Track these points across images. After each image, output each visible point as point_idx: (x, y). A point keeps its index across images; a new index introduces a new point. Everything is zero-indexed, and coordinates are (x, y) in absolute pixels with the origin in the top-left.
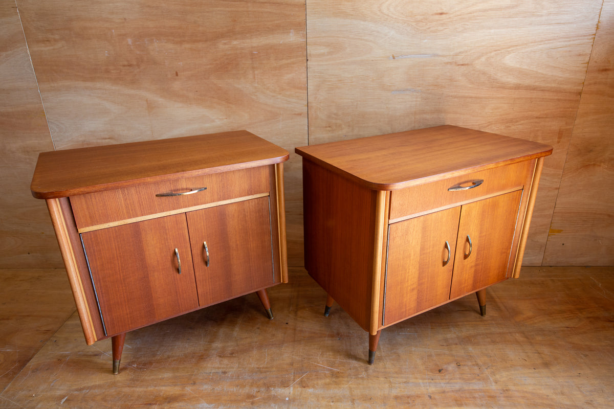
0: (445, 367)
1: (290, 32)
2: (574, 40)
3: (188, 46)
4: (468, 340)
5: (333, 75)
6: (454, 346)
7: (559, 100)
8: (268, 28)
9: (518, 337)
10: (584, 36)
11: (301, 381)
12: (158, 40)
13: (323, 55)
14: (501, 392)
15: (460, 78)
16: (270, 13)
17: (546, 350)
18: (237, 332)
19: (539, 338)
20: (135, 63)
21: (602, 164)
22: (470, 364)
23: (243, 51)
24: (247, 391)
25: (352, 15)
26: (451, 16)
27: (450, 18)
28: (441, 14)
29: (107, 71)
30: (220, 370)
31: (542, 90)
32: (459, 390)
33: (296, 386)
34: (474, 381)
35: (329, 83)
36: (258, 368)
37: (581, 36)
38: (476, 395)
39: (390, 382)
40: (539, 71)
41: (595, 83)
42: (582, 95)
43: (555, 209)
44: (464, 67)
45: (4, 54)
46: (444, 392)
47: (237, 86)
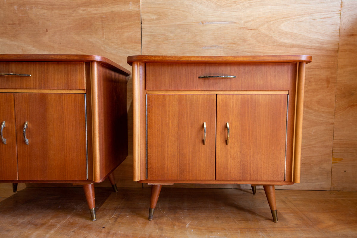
1: (129, 4)
2: (327, 14)
3: (57, 11)
5: (160, 34)
7: (323, 56)
8: (114, 1)
10: (333, 11)
12: (36, 7)
13: (153, 20)
15: (250, 39)
20: (17, 22)
23: (96, 16)
31: (310, 48)
35: (157, 40)
40: (306, 35)
41: (347, 44)
42: (339, 52)
43: (334, 140)
44: (253, 31)
47: (90, 40)
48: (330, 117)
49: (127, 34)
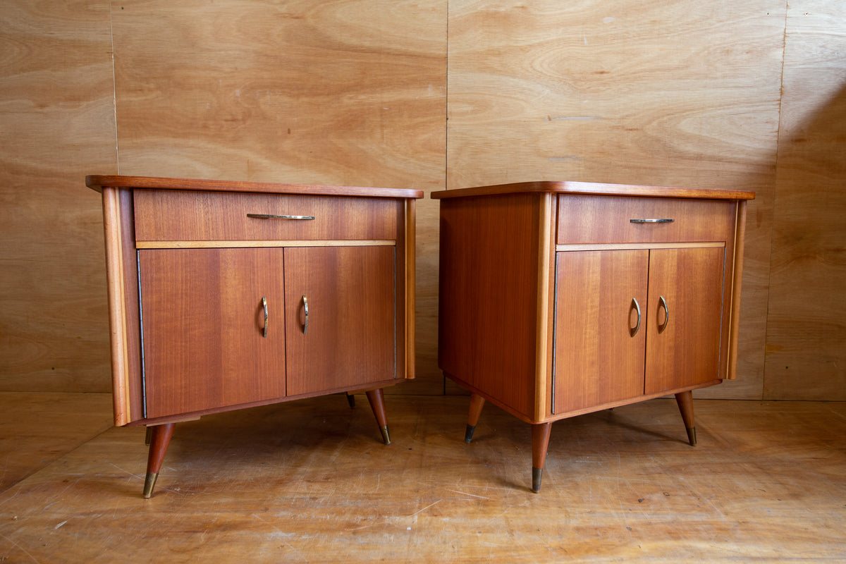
0: (647, 496)
1: (427, 87)
2: (757, 106)
3: (306, 99)
4: (677, 469)
5: (477, 137)
6: (657, 475)
7: (751, 174)
8: (402, 82)
9: (747, 466)
10: (768, 101)
11: (431, 509)
12: (271, 92)
13: (465, 113)
14: (736, 524)
15: (630, 145)
16: (406, 65)
17: (791, 481)
18: (335, 456)
19: (779, 469)
20: (240, 118)
21: (818, 256)
22: (683, 493)
23: (371, 107)
24: (347, 519)
25: (500, 71)
26: (614, 75)
27: (612, 78)
28: (602, 73)
29: (205, 127)
30: (308, 496)
31: (729, 162)
32: (673, 522)
33: (423, 514)
34: (694, 512)
35: (473, 147)
36: (365, 494)
37: (765, 102)
38: (700, 528)
39: (567, 512)
40: (723, 140)
41: (790, 156)
42: (778, 169)
43: (769, 316)
44: (634, 133)
45: (84, 104)
46: (650, 524)
47: (360, 146)
48: (763, 276)
49: (423, 137)
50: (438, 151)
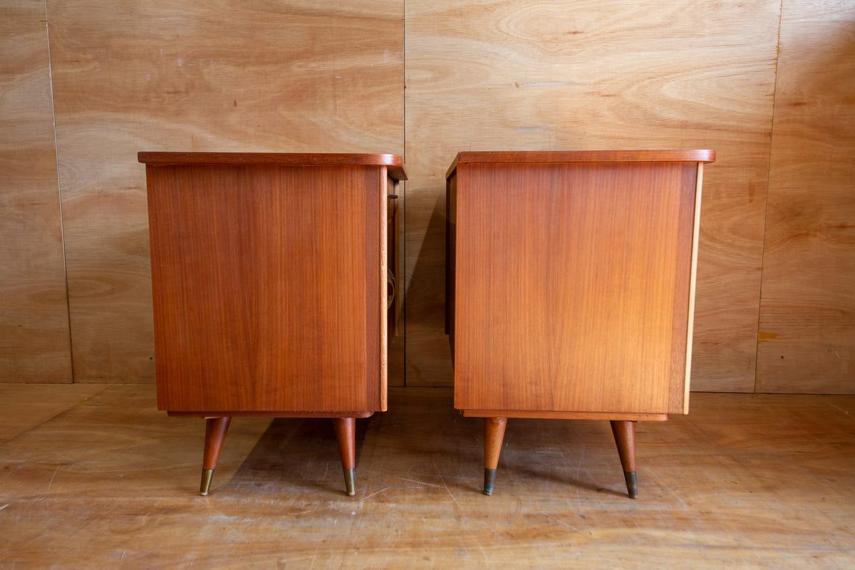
0: (607, 486)
1: (383, 53)
2: (751, 66)
3: (252, 69)
5: (438, 107)
7: (742, 143)
8: (356, 48)
10: (763, 61)
11: (378, 496)
12: (215, 61)
13: (425, 81)
14: (698, 514)
15: (606, 112)
16: (359, 29)
17: (768, 474)
20: (183, 89)
21: (818, 233)
23: (322, 75)
24: (291, 504)
25: (462, 33)
26: (589, 35)
27: (586, 38)
28: (575, 33)
29: (146, 100)
31: (718, 130)
33: (369, 500)
34: (655, 502)
35: (434, 118)
37: (759, 61)
38: (659, 517)
39: (519, 499)
40: (711, 105)
41: (788, 121)
42: (773, 136)
43: (762, 300)
44: (611, 99)
45: (19, 77)
46: (605, 512)
47: (312, 119)
48: (755, 256)
49: (378, 108)
50: (395, 123)
